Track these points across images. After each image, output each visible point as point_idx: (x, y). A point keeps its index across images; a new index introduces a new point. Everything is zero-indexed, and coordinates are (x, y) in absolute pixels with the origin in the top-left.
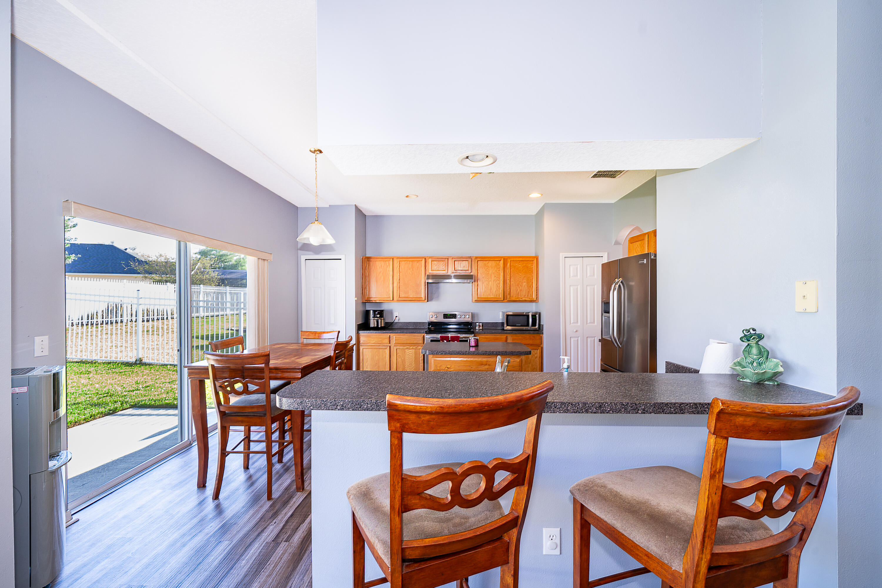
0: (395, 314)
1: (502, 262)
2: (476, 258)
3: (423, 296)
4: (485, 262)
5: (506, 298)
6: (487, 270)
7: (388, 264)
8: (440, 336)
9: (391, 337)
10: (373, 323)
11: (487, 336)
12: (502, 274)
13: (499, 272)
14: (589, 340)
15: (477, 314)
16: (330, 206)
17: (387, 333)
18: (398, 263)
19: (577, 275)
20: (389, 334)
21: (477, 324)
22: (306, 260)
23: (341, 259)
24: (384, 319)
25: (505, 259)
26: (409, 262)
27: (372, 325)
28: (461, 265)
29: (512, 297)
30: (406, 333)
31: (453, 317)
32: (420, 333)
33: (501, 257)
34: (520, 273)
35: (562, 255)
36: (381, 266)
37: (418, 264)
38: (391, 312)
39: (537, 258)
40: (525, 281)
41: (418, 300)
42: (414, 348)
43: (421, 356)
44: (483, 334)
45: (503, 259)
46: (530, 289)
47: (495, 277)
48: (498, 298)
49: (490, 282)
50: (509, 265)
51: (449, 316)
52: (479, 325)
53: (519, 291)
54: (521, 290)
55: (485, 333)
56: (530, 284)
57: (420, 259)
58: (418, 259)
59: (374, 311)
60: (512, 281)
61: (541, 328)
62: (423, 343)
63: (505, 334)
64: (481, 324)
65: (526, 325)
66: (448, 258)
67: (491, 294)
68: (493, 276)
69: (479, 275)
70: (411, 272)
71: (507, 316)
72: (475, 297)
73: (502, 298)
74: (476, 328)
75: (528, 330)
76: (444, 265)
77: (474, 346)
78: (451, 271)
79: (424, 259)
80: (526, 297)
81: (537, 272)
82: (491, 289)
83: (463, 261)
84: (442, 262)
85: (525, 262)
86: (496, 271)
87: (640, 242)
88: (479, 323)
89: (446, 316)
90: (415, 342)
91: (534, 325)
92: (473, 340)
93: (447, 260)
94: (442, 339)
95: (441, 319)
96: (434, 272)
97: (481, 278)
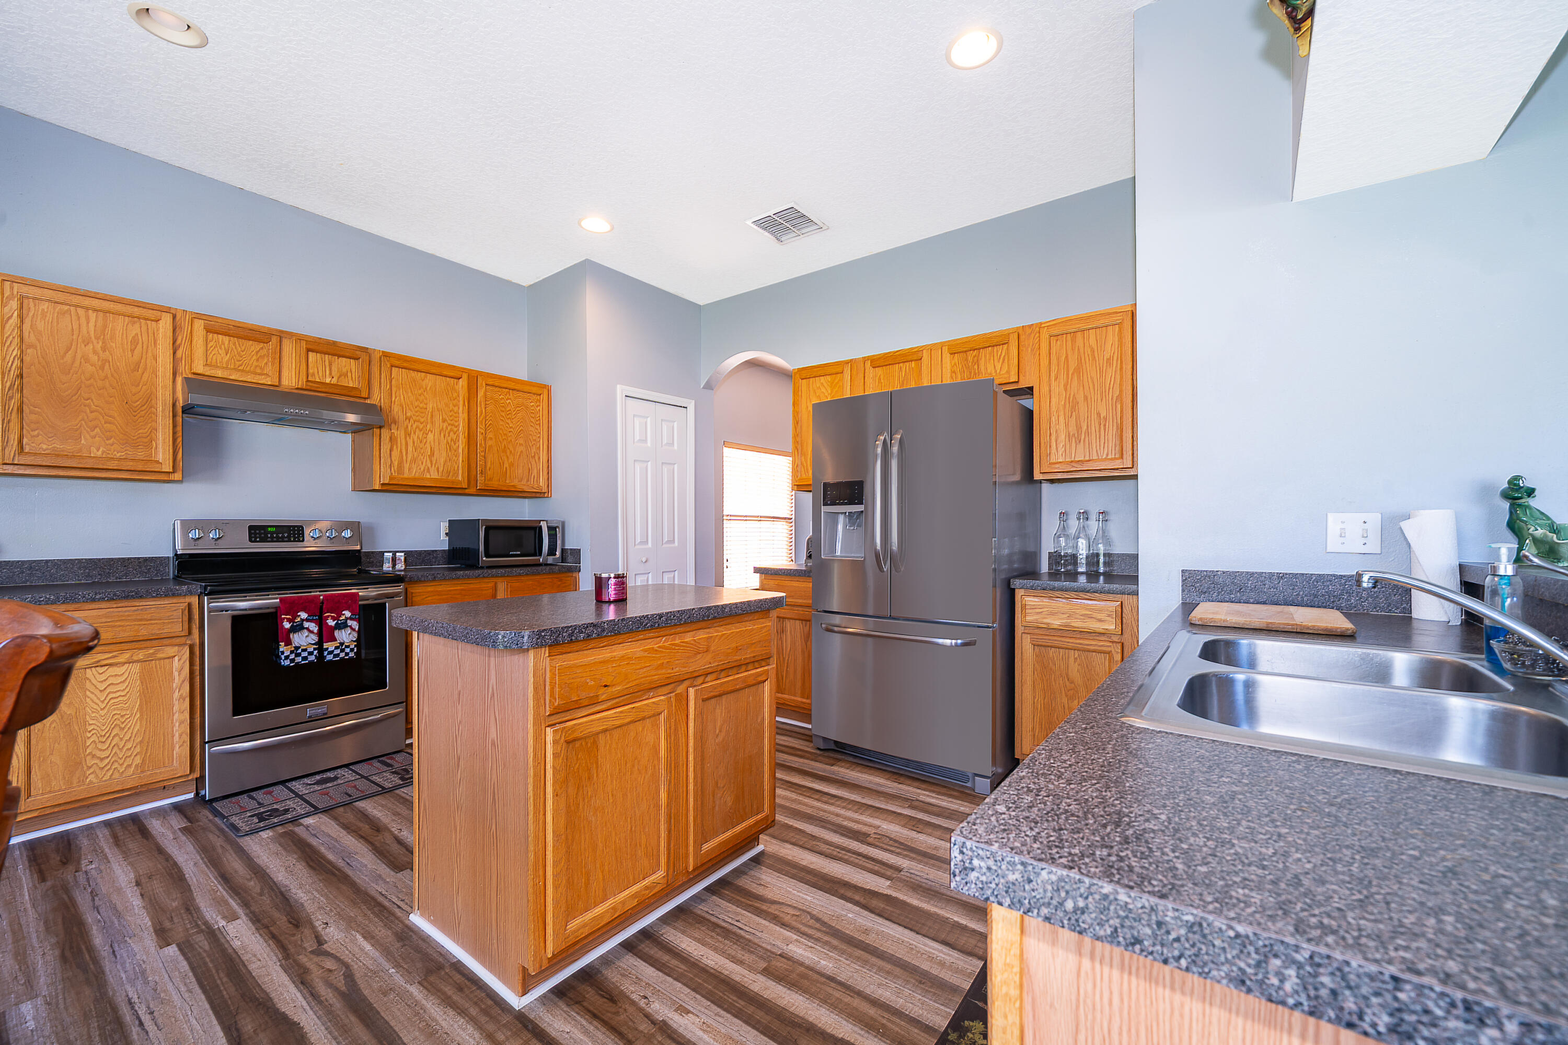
1: (463, 383)
2: (386, 355)
3: (163, 454)
4: (413, 374)
5: (473, 482)
6: (422, 398)
8: (281, 599)
11: (440, 588)
12: (463, 416)
13: (456, 409)
14: (666, 576)
15: (371, 529)
18: (14, 303)
19: (645, 441)
21: (388, 555)
25: (474, 378)
28: (334, 368)
29: (491, 482)
31: (289, 537)
32: (173, 596)
33: (463, 370)
34: (509, 421)
35: (621, 390)
37: (135, 330)
39: (548, 389)
40: (521, 441)
42: (140, 655)
43: (177, 681)
44: (429, 581)
45: (465, 376)
46: (533, 463)
47: (444, 421)
48: (453, 482)
49: (430, 436)
50: (481, 394)
51: (272, 533)
52: (394, 560)
53: (506, 465)
54: (511, 465)
55: (434, 579)
56: (534, 450)
57: (152, 314)
58: (137, 311)
60: (491, 439)
61: (570, 559)
62: (190, 633)
63: (493, 576)
64: (400, 555)
65: (533, 552)
66: (281, 335)
67: (433, 470)
68: (438, 419)
69: (396, 408)
70: (95, 352)
71: (488, 529)
72: (382, 475)
73: (461, 482)
74: (387, 567)
75: (541, 565)
76: (262, 357)
77: (615, 601)
78: (290, 380)
79: (167, 320)
80: (524, 482)
81: (549, 422)
82: (432, 454)
83: (339, 356)
84: (254, 347)
85: (521, 394)
86: (447, 405)
87: (829, 378)
88: (394, 553)
89: (258, 532)
90: (144, 632)
91: (552, 552)
92: (612, 581)
93: (275, 339)
94: (291, 607)
95: (241, 544)
96: (219, 373)
97: (402, 417)
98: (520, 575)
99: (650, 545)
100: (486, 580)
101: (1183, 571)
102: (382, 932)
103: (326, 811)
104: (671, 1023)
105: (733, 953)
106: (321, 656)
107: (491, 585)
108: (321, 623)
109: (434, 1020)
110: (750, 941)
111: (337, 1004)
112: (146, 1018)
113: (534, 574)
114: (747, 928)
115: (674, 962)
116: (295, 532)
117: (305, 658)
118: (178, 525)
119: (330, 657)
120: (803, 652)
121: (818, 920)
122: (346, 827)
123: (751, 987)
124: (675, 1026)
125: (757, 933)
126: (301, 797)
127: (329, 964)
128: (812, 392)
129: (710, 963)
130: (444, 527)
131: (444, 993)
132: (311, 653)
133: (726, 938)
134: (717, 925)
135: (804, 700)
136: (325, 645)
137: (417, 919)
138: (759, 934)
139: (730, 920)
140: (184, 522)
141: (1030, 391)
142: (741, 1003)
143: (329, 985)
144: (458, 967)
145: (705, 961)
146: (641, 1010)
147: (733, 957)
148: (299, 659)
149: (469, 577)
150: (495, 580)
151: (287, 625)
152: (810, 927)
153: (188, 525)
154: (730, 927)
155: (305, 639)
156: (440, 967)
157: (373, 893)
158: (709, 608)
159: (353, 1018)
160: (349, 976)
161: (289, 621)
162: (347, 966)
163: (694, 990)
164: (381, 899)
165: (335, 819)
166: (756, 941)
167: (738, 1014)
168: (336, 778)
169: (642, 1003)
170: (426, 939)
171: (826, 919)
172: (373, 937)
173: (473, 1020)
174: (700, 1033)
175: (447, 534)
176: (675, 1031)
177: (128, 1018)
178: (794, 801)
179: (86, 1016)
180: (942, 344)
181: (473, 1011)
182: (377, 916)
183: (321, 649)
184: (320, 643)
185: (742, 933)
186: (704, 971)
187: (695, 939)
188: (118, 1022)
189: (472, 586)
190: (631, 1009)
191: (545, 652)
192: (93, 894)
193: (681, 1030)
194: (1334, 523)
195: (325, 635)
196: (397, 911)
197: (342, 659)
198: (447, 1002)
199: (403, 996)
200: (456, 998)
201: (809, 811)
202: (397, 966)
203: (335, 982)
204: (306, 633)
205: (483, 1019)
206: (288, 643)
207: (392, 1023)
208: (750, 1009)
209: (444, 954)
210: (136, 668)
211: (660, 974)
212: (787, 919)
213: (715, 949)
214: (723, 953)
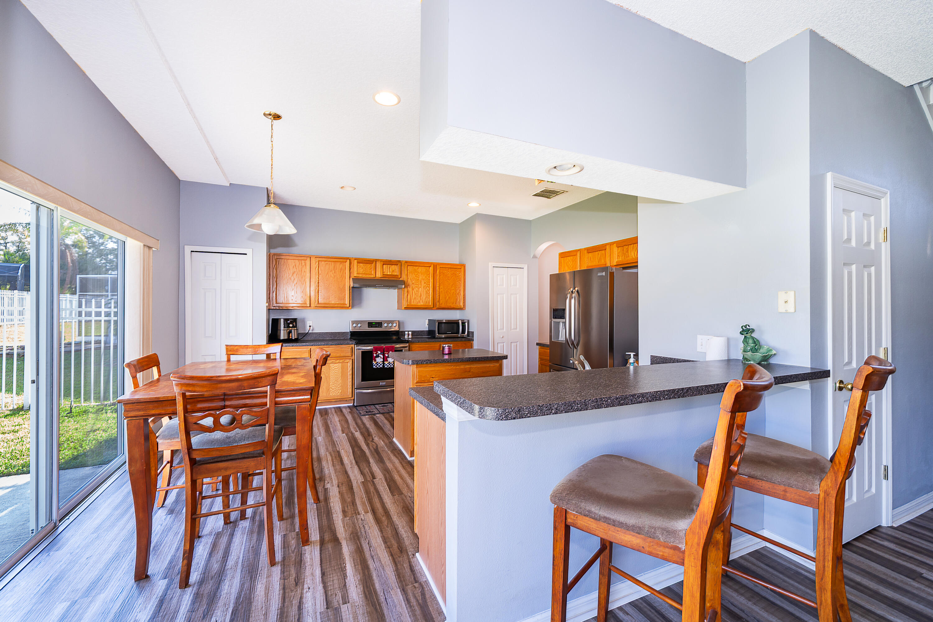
0: (309, 323)
1: (431, 268)
2: (406, 262)
3: (347, 302)
4: (415, 267)
5: (435, 305)
6: (417, 276)
7: (303, 264)
8: (373, 347)
9: (312, 350)
10: (283, 335)
11: (420, 345)
12: (431, 281)
13: (429, 278)
14: (513, 344)
15: (403, 323)
16: (230, 184)
17: (308, 346)
18: (317, 263)
19: (503, 285)
20: (310, 347)
21: (407, 333)
22: (191, 251)
23: (246, 254)
24: (297, 329)
25: (435, 266)
26: (330, 262)
27: (282, 337)
28: (391, 269)
29: (441, 304)
30: (332, 345)
31: (378, 326)
32: (348, 344)
33: (432, 263)
34: (449, 281)
35: (491, 265)
36: (295, 266)
37: (341, 266)
38: (303, 321)
39: (464, 266)
40: (453, 288)
41: (342, 307)
42: (341, 361)
43: (349, 370)
44: (417, 342)
45: (432, 265)
46: (458, 296)
47: (425, 283)
48: (428, 306)
49: (420, 289)
50: (438, 271)
51: (374, 325)
52: (408, 334)
53: (447, 298)
54: (449, 298)
55: (419, 342)
56: (458, 291)
57: (345, 260)
58: (341, 260)
59: (286, 320)
60: (442, 288)
61: (471, 335)
62: (352, 356)
63: (439, 342)
64: (410, 333)
65: (456, 332)
66: (376, 261)
67: (421, 301)
68: (423, 283)
69: (409, 280)
70: (333, 274)
71: (439, 323)
72: (405, 304)
73: (430, 306)
74: (406, 337)
75: (459, 337)
76: (371, 269)
77: (448, 354)
78: (379, 275)
79: (348, 260)
80: (454, 304)
81: (465, 279)
82: (421, 296)
83: (392, 265)
84: (369, 265)
85: (453, 269)
86: (426, 277)
87: (572, 257)
88: (408, 331)
89: (370, 324)
90: (342, 355)
91: (463, 332)
92: (447, 347)
93: (374, 262)
94: (376, 349)
95: (366, 329)
96: (360, 276)
97: (411, 283)
98: (449, 341)
99: (505, 330)
100: (437, 343)
101: (651, 356)
102: (387, 441)
103: (382, 413)
106: (384, 366)
108: (384, 355)
109: (391, 457)
111: (373, 450)
112: (339, 444)
113: (454, 341)
116: (379, 324)
117: (379, 366)
118: (351, 322)
119: (386, 366)
122: (386, 418)
126: (377, 409)
127: (374, 444)
128: (566, 263)
130: (427, 322)
132: (381, 365)
136: (385, 362)
137: (394, 440)
140: (352, 321)
143: (372, 447)
144: (400, 450)
148: (378, 366)
149: (430, 342)
150: (440, 343)
151: (375, 355)
153: (353, 322)
155: (379, 360)
156: (396, 449)
158: (470, 358)
159: (375, 453)
160: (377, 446)
161: (376, 354)
164: (388, 434)
165: (384, 416)
168: (387, 406)
170: (395, 444)
172: (384, 441)
175: (427, 325)
177: (336, 443)
179: (329, 441)
180: (613, 243)
181: (399, 458)
182: (386, 437)
183: (384, 364)
184: (383, 362)
188: (334, 443)
189: (432, 345)
191: (415, 366)
192: (331, 421)
194: (699, 339)
195: (385, 359)
196: (391, 437)
197: (390, 367)
198: (395, 455)
199: (387, 452)
200: (397, 455)
202: (387, 447)
204: (380, 358)
206: (375, 361)
207: (383, 456)
209: (398, 447)
210: (340, 364)
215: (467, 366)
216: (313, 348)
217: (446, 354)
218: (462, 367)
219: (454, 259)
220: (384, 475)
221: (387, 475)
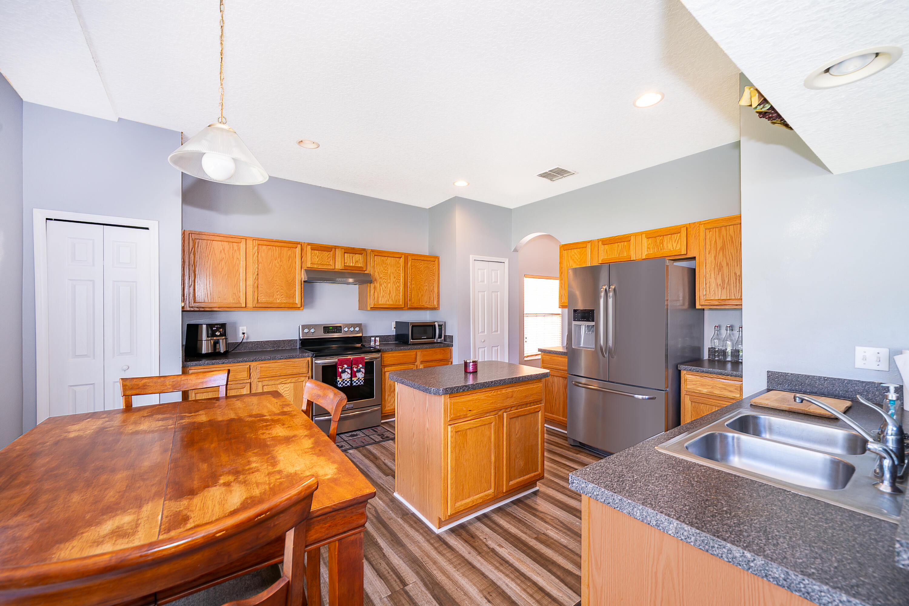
0: (242, 329)
1: (402, 260)
2: (373, 251)
3: (298, 300)
4: (383, 258)
5: (406, 305)
6: (385, 269)
7: (236, 248)
8: (338, 360)
9: (252, 367)
10: (205, 348)
11: (394, 355)
12: (402, 275)
13: (399, 272)
14: (494, 349)
15: (366, 326)
16: (119, 119)
17: (246, 362)
18: (256, 248)
19: (484, 281)
20: (249, 364)
21: (372, 339)
22: (47, 219)
23: (147, 229)
24: (226, 339)
25: (407, 256)
26: (274, 248)
27: (204, 351)
28: (354, 259)
29: (414, 303)
30: (280, 359)
31: (337, 331)
32: (304, 357)
33: (402, 254)
34: (421, 275)
36: (224, 250)
37: (289, 253)
38: (235, 326)
39: (437, 258)
40: (427, 284)
41: (292, 307)
42: (294, 380)
44: (390, 351)
45: (403, 256)
46: (432, 294)
47: (394, 278)
48: (398, 305)
49: (389, 284)
50: (409, 264)
51: (331, 329)
52: (375, 340)
53: (420, 296)
54: (422, 295)
55: (392, 351)
56: (432, 288)
57: (295, 245)
58: (290, 245)
59: (210, 326)
60: (414, 284)
61: (448, 340)
62: (308, 372)
63: (415, 349)
64: (378, 339)
65: (431, 337)
66: (336, 247)
67: (390, 300)
68: (392, 277)
69: (376, 274)
70: (278, 263)
71: (413, 327)
72: (371, 303)
73: (401, 305)
74: (372, 344)
75: (435, 343)
76: (329, 258)
77: (472, 372)
78: (339, 266)
79: (299, 246)
80: (427, 303)
81: (439, 274)
82: (390, 293)
83: (356, 254)
84: (326, 254)
85: (426, 262)
86: (396, 270)
87: (579, 250)
88: (376, 337)
89: (327, 329)
90: (295, 371)
91: (440, 337)
92: (471, 364)
93: (333, 250)
94: (342, 363)
95: (321, 335)
96: (315, 266)
97: (378, 278)
98: (426, 348)
99: (486, 333)
100: (412, 351)
101: (768, 372)
102: (385, 498)
103: (356, 448)
104: (496, 549)
105: (522, 529)
106: (351, 384)
107: (415, 353)
108: (352, 369)
109: (408, 531)
110: (530, 526)
113: (432, 348)
114: (529, 521)
115: (497, 528)
116: (338, 329)
117: (346, 384)
118: (301, 326)
119: (355, 384)
120: (563, 394)
121: (562, 523)
122: (364, 456)
123: (530, 543)
124: (497, 551)
125: (533, 523)
126: (346, 441)
128: (570, 257)
129: (513, 531)
130: (394, 325)
131: (410, 523)
132: (348, 382)
133: (519, 523)
134: (515, 517)
135: (564, 419)
136: (353, 379)
137: (396, 495)
138: (534, 524)
139: (521, 516)
140: (302, 326)
141: (694, 258)
142: (525, 548)
144: (413, 515)
145: (510, 530)
146: (484, 543)
147: (522, 530)
148: (344, 384)
149: (405, 350)
150: (415, 351)
151: (340, 370)
152: (558, 525)
153: (304, 327)
154: (522, 519)
155: (346, 376)
156: (407, 514)
157: (379, 483)
159: (380, 526)
160: (376, 511)
161: (341, 368)
162: (375, 508)
163: (505, 539)
164: (382, 486)
165: (360, 452)
166: (533, 526)
167: (524, 552)
168: (357, 435)
169: (484, 540)
170: (401, 503)
171: (566, 523)
172: (382, 499)
173: (421, 534)
174: (508, 555)
175: (395, 328)
176: (497, 553)
178: (555, 469)
180: (642, 233)
181: (421, 531)
182: (382, 491)
183: (351, 381)
184: (351, 378)
185: (526, 522)
186: (510, 533)
187: (506, 521)
189: (406, 354)
190: (480, 542)
191: (448, 396)
193: (500, 553)
194: (860, 351)
195: (353, 374)
196: (389, 491)
197: (359, 385)
198: (411, 526)
199: (396, 521)
200: (414, 525)
201: (563, 475)
202: (392, 511)
203: (372, 512)
204: (346, 373)
205: (425, 535)
206: (341, 378)
207: (394, 530)
208: (529, 551)
209: (408, 510)
210: (292, 385)
211: (491, 531)
212: (548, 520)
213: (515, 526)
214: (518, 528)
215: (510, 390)
216: (253, 364)
217: (470, 373)
218: (504, 391)
219: (424, 249)
220: (417, 573)
221: (422, 573)
